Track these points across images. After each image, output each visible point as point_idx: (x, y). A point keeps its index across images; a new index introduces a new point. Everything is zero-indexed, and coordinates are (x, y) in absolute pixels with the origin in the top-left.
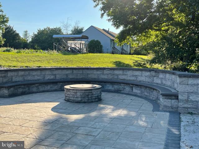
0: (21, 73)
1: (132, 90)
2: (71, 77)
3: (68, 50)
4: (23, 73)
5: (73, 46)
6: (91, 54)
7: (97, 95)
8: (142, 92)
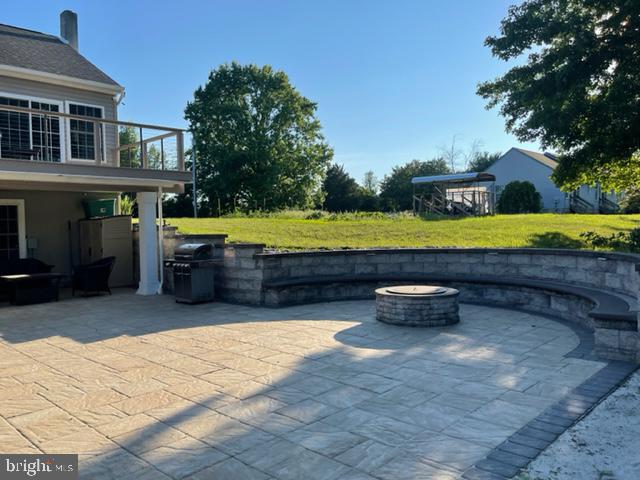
0: (307, 261)
1: (550, 304)
2: (408, 269)
3: (446, 210)
4: (309, 261)
5: (458, 199)
6: (502, 216)
7: (442, 311)
8: (571, 311)
